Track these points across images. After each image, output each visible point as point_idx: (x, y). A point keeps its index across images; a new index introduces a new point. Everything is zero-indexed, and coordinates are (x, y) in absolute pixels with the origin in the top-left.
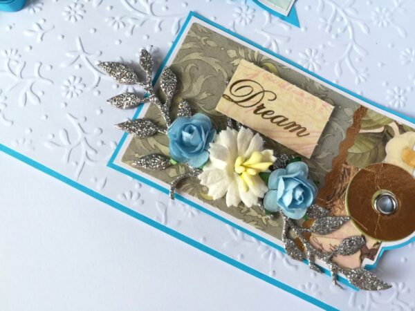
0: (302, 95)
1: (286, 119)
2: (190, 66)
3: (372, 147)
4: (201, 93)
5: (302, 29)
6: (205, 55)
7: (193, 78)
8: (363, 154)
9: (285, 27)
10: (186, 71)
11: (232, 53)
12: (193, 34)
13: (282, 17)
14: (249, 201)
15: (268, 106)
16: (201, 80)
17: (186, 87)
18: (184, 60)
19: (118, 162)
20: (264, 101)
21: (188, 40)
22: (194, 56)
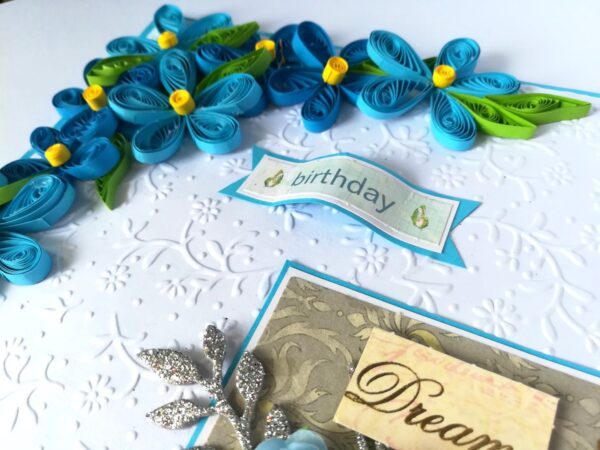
1: (468, 431)
2: (287, 346)
4: (306, 392)
5: (471, 270)
6: (312, 326)
7: (293, 366)
9: (440, 269)
10: (280, 357)
11: (357, 319)
12: (291, 294)
13: (434, 256)
15: (431, 408)
16: (306, 369)
17: (280, 383)
18: (277, 337)
20: (422, 399)
21: (284, 303)
22: (294, 329)
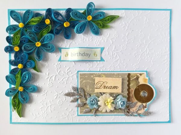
0: (113, 79)
1: (112, 87)
2: (84, 84)
3: (135, 82)
4: (90, 90)
5: (106, 61)
6: (86, 80)
7: (86, 87)
8: (134, 85)
10: (84, 86)
11: (92, 76)
12: (81, 77)
13: (100, 61)
15: (106, 86)
16: (88, 86)
17: (86, 90)
18: (82, 84)
19: (79, 114)
20: (105, 85)
21: (81, 78)
22: (84, 81)
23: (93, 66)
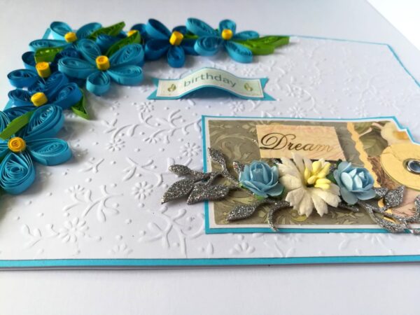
0: (310, 128)
1: (313, 145)
2: (223, 144)
4: (242, 156)
5: (278, 100)
6: (229, 134)
7: (231, 149)
8: (373, 147)
9: (267, 103)
10: (223, 148)
11: (246, 127)
12: (213, 126)
13: (262, 99)
14: (334, 202)
15: (295, 142)
16: (237, 148)
17: (229, 156)
18: (217, 141)
19: (213, 225)
20: (290, 141)
21: (211, 130)
22: (223, 137)
23: (244, 108)
